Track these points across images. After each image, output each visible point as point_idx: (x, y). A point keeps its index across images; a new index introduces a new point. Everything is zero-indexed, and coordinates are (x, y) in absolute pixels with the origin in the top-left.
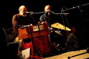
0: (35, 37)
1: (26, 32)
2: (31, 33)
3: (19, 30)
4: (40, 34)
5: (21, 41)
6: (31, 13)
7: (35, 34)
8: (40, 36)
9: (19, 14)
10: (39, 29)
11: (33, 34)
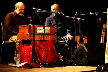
0: (37, 40)
1: (27, 32)
2: (34, 34)
4: (44, 38)
6: (38, 10)
7: (38, 37)
8: (44, 40)
10: (44, 31)
11: (35, 36)
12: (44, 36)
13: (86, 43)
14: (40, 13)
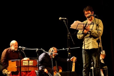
0: (23, 71)
1: (16, 65)
2: (20, 67)
3: (9, 62)
4: (28, 69)
5: (9, 73)
6: (23, 48)
7: (24, 69)
8: (28, 71)
9: (10, 48)
10: (29, 64)
11: (22, 68)
12: (28, 68)
13: (61, 72)
14: (25, 50)
